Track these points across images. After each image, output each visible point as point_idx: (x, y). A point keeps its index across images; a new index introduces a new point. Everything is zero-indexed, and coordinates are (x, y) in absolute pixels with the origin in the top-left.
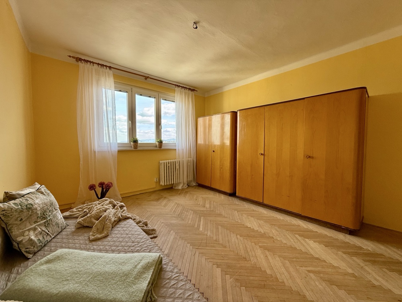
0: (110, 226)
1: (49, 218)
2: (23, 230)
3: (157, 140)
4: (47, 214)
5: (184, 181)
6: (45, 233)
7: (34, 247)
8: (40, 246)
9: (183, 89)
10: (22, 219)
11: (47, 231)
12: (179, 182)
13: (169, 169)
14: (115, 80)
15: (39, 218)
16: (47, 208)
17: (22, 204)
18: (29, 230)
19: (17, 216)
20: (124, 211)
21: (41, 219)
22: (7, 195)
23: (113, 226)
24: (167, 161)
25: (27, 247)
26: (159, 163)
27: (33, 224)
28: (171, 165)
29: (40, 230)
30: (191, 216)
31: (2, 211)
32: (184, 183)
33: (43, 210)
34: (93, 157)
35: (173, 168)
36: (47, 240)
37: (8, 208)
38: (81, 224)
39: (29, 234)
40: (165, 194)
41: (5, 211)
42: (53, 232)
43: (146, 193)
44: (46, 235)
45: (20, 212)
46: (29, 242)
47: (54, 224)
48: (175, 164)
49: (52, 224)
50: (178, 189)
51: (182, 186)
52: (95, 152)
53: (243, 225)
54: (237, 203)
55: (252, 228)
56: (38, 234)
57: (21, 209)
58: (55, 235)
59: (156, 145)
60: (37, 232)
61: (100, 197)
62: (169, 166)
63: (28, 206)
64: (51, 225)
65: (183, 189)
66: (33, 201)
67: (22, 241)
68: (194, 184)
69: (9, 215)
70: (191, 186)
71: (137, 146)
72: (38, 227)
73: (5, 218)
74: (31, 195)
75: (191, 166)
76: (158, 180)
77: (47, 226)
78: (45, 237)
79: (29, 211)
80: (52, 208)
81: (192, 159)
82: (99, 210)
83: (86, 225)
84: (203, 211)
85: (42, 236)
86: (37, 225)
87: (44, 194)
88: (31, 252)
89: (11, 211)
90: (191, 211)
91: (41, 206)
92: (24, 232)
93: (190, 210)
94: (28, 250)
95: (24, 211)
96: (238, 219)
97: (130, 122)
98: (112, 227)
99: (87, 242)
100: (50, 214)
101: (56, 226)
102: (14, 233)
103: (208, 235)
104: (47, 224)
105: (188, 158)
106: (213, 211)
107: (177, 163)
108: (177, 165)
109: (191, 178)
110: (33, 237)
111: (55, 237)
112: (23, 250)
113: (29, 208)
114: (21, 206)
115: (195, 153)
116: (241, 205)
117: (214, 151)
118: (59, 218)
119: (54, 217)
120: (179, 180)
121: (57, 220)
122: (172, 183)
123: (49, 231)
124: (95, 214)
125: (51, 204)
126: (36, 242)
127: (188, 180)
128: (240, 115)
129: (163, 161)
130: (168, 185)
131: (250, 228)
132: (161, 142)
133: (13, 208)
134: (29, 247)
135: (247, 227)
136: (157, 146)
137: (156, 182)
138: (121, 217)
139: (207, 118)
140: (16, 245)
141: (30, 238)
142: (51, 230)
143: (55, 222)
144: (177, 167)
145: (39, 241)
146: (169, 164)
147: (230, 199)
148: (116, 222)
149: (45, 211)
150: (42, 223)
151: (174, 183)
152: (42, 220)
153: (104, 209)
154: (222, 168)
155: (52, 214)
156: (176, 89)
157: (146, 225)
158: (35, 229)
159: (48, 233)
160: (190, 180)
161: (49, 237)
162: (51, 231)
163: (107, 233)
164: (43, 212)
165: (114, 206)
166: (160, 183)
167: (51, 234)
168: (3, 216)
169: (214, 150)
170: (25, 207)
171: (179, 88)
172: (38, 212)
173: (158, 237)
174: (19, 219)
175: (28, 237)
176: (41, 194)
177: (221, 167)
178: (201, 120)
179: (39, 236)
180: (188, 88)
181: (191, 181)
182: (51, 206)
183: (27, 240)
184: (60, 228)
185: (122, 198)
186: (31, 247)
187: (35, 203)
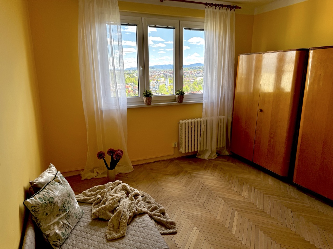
0: (126, 224)
1: (68, 210)
2: (49, 224)
3: (176, 91)
4: (66, 206)
5: (213, 148)
6: (67, 226)
7: (59, 240)
8: (64, 239)
9: (218, 9)
10: (47, 214)
11: (68, 224)
12: (205, 149)
13: (192, 131)
14: (121, 10)
15: (60, 211)
16: (66, 199)
17: (45, 198)
18: (54, 224)
19: (43, 211)
20: (139, 201)
21: (62, 211)
22: (32, 185)
23: (129, 223)
24: (190, 121)
25: (54, 241)
26: (179, 123)
27: (56, 217)
28: (195, 126)
29: (62, 223)
30: (221, 207)
31: (32, 207)
32: (211, 151)
33: (63, 202)
34: (100, 118)
35: (198, 130)
36: (69, 233)
37: (35, 204)
38: (96, 215)
39: (54, 228)
40: (186, 166)
41: (34, 207)
42: (72, 223)
43: (162, 161)
44: (68, 227)
45: (44, 207)
46: (55, 236)
47: (73, 215)
48: (201, 125)
49: (72, 216)
50: (203, 159)
51: (209, 155)
52: (101, 111)
53: (299, 236)
54: (293, 195)
55: (311, 243)
56: (61, 227)
57: (45, 204)
58: (74, 226)
59: (174, 99)
60: (60, 225)
61: (109, 166)
62: (192, 128)
63: (51, 200)
64: (70, 217)
65: (210, 160)
66: (53, 193)
67: (49, 234)
68: (227, 153)
69: (37, 210)
70: (222, 155)
71: (150, 101)
72: (61, 221)
73: (34, 213)
74: (51, 186)
75: (223, 127)
76: (176, 145)
77: (67, 218)
78: (66, 229)
79: (51, 205)
80: (70, 199)
81: (225, 117)
82: (113, 201)
83: (101, 217)
84: (238, 201)
85: (64, 229)
86: (60, 219)
87: (61, 183)
88: (58, 245)
89: (38, 207)
90: (220, 199)
91: (60, 199)
92: (50, 226)
93: (220, 197)
94: (55, 243)
95: (48, 206)
96: (291, 225)
97: (141, 68)
98: (128, 225)
99: (105, 240)
100: (69, 205)
101: (74, 217)
102: (42, 227)
103: (243, 243)
104: (67, 217)
105: (220, 116)
106: (252, 204)
107: (204, 124)
108: (203, 126)
109: (223, 143)
110: (57, 231)
111: (74, 227)
112: (52, 243)
113: (52, 202)
114: (45, 201)
115: (231, 109)
116: (298, 199)
117: (261, 111)
118: (77, 208)
119: (72, 208)
120: (205, 147)
121: (75, 211)
122: (196, 150)
123: (70, 223)
124: (109, 205)
125: (69, 194)
126: (60, 236)
127: (219, 146)
128: (313, 57)
129: (184, 121)
130: (190, 153)
131: (309, 242)
132: (181, 95)
133: (40, 204)
134: (55, 240)
135: (304, 240)
136: (176, 99)
137: (174, 148)
138: (136, 212)
139: (255, 56)
140: (45, 237)
141: (55, 232)
142: (71, 221)
143: (74, 213)
144: (203, 129)
145: (63, 234)
146: (192, 125)
147: (282, 187)
148: (132, 218)
149: (65, 204)
150: (63, 216)
151: (199, 150)
152: (63, 213)
153: (117, 198)
154: (272, 138)
155: (70, 205)
156: (206, 10)
157: (163, 214)
158: (58, 223)
159: (69, 225)
160: (221, 146)
161: (69, 229)
162: (71, 223)
163: (123, 233)
164: (62, 204)
165: (128, 193)
166: (179, 149)
167: (72, 225)
168: (33, 212)
169: (263, 110)
170: (48, 201)
171: (211, 8)
172: (59, 205)
173: (177, 234)
174: (45, 214)
175: (54, 231)
176: (59, 184)
177: (272, 136)
178: (243, 59)
179: (62, 230)
180: (225, 6)
181: (223, 148)
182: (68, 197)
183: (53, 234)
184: (78, 218)
185: (133, 166)
186: (57, 240)
187: (55, 196)
